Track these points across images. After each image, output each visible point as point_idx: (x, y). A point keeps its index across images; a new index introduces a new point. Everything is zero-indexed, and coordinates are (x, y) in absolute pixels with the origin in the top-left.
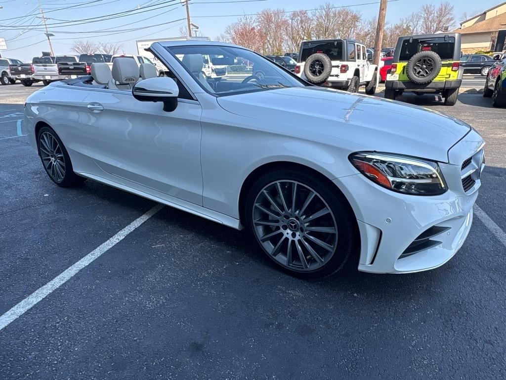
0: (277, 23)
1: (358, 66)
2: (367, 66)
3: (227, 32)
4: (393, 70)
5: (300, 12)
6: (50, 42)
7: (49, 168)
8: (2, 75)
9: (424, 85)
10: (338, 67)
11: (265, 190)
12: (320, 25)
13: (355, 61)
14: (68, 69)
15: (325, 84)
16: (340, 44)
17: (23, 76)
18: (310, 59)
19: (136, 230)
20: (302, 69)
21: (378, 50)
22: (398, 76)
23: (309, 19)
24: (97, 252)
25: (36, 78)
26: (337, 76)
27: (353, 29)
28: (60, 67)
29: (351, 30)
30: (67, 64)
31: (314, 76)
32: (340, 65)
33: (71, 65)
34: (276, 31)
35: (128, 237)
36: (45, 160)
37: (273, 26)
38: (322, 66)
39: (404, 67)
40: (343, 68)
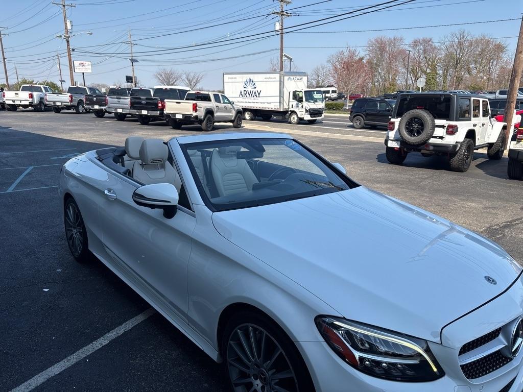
0: (393, 53)
1: (475, 125)
2: (490, 124)
3: (329, 61)
5: (424, 40)
6: (133, 68)
7: (70, 238)
8: (78, 103)
10: (443, 127)
11: (239, 329)
12: (449, 56)
13: (470, 120)
14: (140, 103)
15: (424, 146)
16: (448, 99)
17: (97, 107)
18: (407, 115)
19: (125, 334)
20: (396, 127)
21: (512, 102)
23: (435, 48)
24: (74, 359)
25: (108, 110)
26: (442, 138)
27: (495, 62)
28: (133, 101)
29: (493, 63)
30: (140, 99)
31: (411, 136)
32: (446, 125)
33: (144, 100)
34: (390, 62)
35: (113, 342)
36: (69, 230)
37: (386, 55)
38: (422, 125)
40: (451, 130)
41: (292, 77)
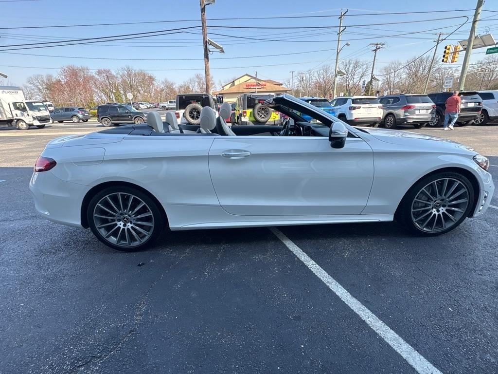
4: (245, 114)
5: (105, 70)
9: (264, 123)
22: (248, 118)
23: (114, 76)
31: (193, 120)
38: (198, 112)
39: (251, 113)
41: (6, 91)
